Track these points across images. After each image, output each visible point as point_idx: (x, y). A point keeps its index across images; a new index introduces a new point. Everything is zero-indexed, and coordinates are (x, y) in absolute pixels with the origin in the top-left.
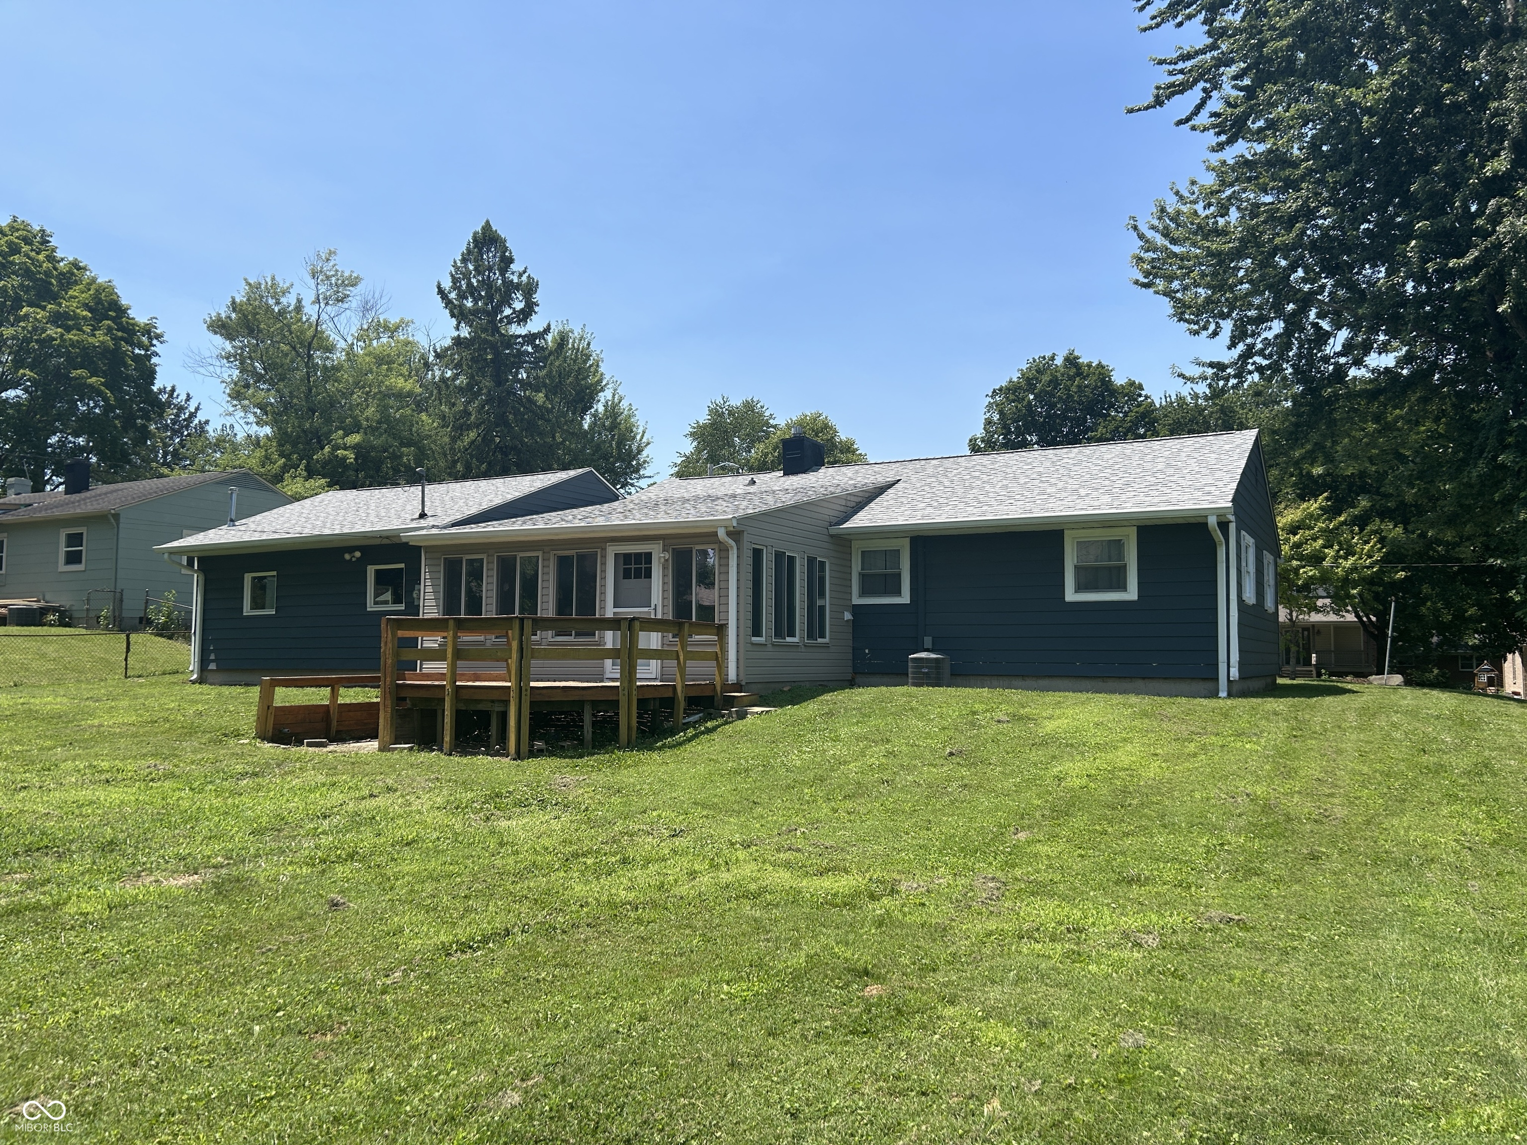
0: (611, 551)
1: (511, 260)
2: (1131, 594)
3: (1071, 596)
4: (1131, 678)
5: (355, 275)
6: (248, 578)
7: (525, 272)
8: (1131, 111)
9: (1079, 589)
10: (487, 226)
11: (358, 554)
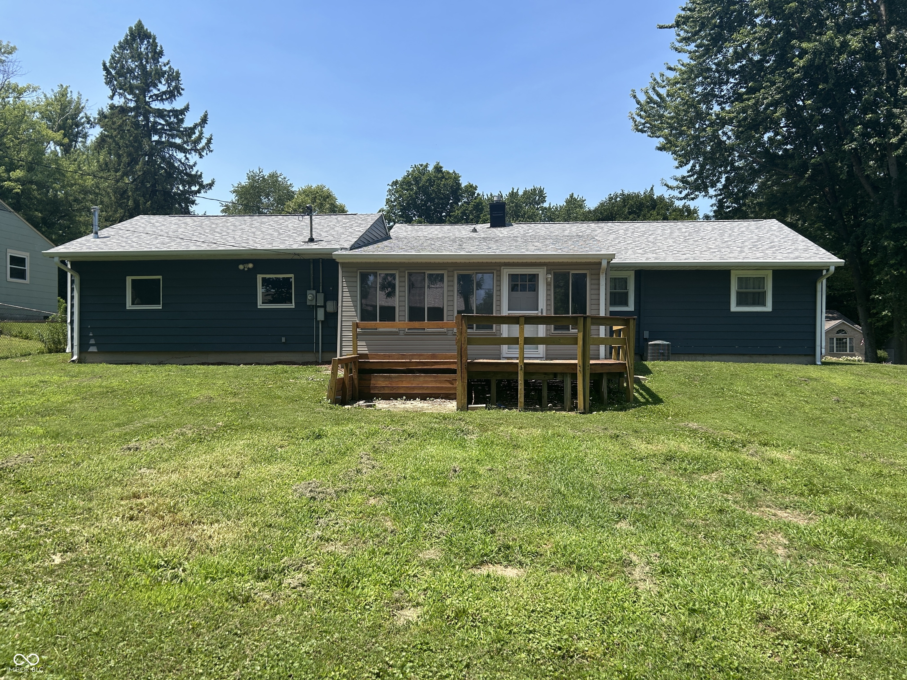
0: (506, 273)
1: (161, 53)
2: (768, 308)
3: (734, 308)
4: (766, 355)
5: (12, 45)
6: (129, 280)
7: (168, 64)
8: (661, 27)
9: (739, 304)
10: (140, 25)
11: (251, 266)
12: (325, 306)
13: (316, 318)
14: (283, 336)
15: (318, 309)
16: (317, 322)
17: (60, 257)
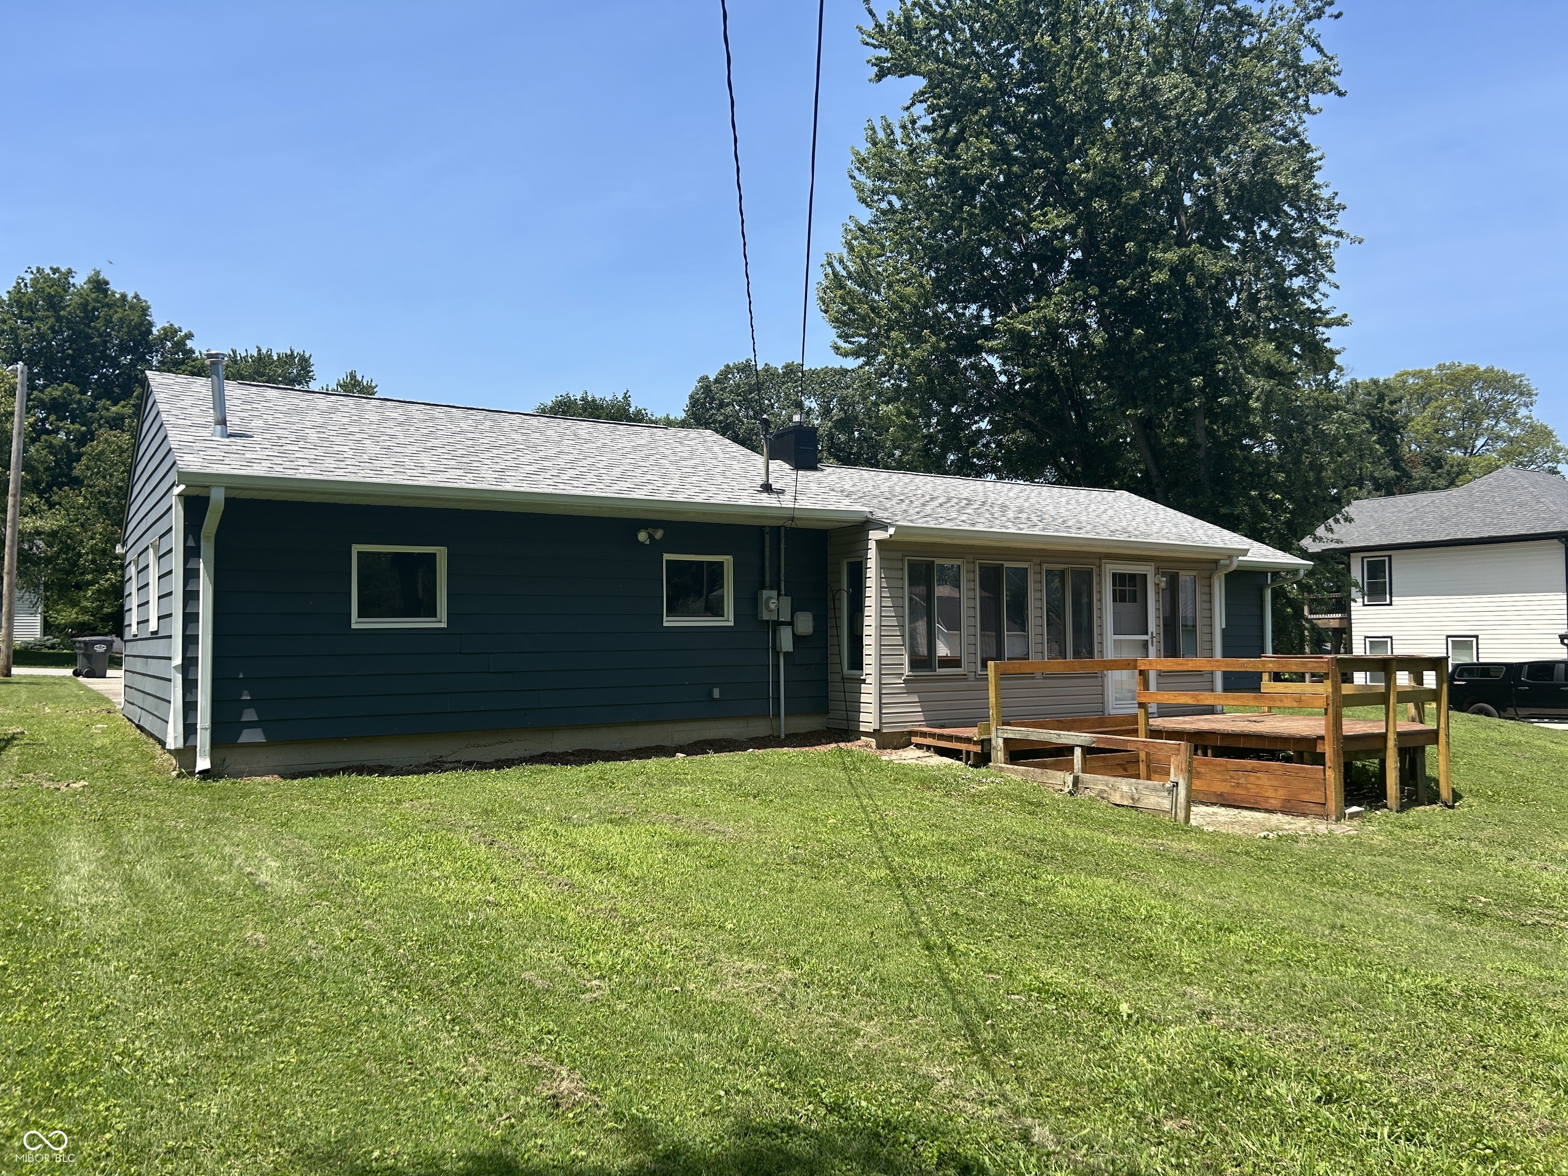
0: (1110, 568)
6: (354, 553)
11: (659, 534)
12: (791, 623)
13: (774, 648)
14: (716, 685)
15: (782, 628)
16: (777, 654)
17: (226, 488)
